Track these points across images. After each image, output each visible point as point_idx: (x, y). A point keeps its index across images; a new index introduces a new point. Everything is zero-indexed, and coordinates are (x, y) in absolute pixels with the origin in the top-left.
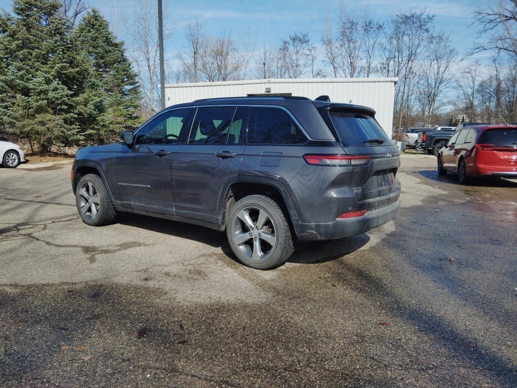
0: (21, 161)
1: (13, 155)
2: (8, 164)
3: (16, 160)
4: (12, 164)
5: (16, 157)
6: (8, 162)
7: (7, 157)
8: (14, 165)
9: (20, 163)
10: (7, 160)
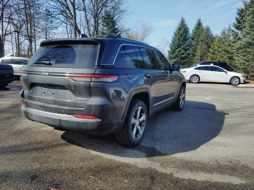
0: (241, 82)
1: (236, 79)
2: (233, 83)
3: (238, 82)
4: (235, 83)
5: (238, 80)
6: (233, 82)
7: (232, 80)
8: (236, 84)
9: (240, 83)
10: (232, 81)
